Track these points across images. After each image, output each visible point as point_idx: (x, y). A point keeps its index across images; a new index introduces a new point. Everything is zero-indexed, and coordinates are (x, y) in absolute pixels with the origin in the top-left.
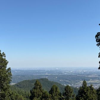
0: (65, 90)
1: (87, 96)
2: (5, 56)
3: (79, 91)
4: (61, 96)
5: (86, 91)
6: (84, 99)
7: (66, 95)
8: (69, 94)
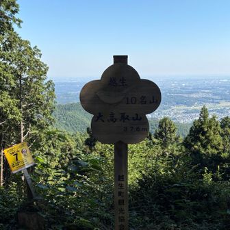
0: (160, 126)
1: (209, 140)
2: (40, 55)
3: (191, 128)
4: (151, 139)
5: (206, 130)
6: (202, 144)
7: (162, 137)
8: (168, 136)
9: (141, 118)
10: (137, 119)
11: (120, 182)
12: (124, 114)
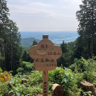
9: (54, 61)
10: (52, 61)
11: (45, 85)
12: (47, 59)
